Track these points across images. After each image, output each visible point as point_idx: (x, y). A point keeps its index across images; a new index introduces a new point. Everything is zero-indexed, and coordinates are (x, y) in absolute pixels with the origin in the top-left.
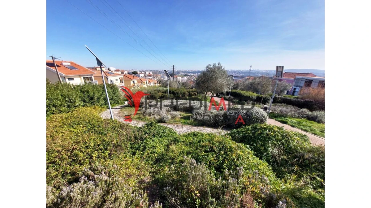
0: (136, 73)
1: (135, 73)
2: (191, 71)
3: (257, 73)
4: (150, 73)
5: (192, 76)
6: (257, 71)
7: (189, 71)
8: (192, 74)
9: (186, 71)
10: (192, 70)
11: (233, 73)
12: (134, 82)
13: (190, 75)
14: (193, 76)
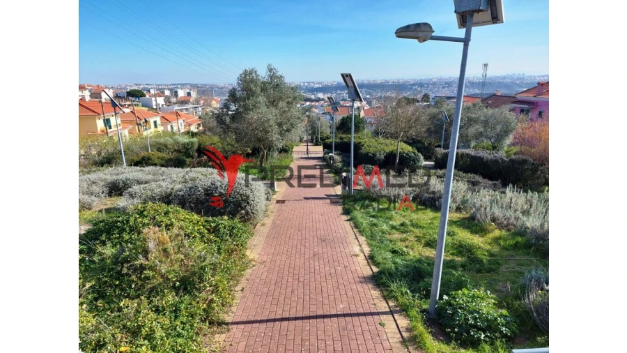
0: (140, 94)
1: (135, 94)
2: (316, 86)
3: (517, 85)
4: (189, 94)
5: (318, 100)
6: (519, 79)
7: (312, 85)
8: (321, 95)
9: (302, 84)
10: (320, 83)
11: (444, 87)
12: (107, 122)
13: (313, 97)
14: (323, 99)
